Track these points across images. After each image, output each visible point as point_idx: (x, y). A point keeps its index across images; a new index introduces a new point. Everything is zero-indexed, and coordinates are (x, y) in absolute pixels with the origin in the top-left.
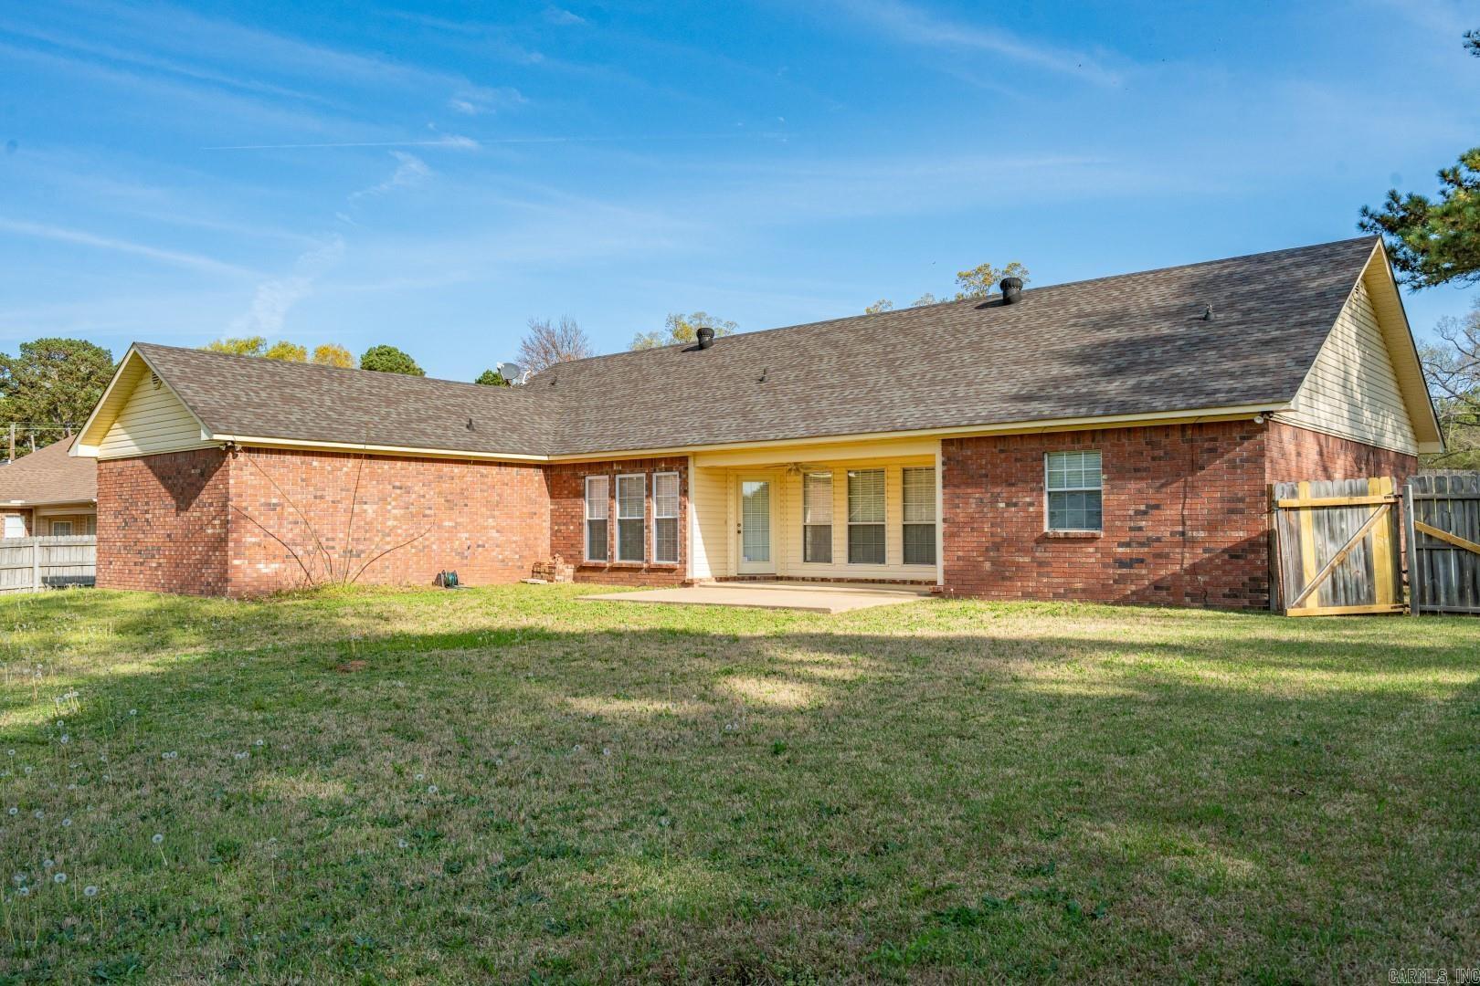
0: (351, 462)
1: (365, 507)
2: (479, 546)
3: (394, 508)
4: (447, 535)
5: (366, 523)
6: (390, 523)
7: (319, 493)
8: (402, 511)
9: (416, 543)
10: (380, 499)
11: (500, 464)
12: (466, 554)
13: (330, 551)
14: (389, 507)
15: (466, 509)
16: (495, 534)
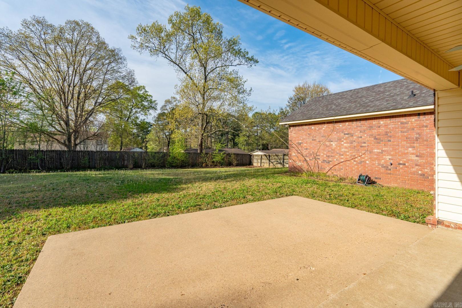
0: (326, 126)
1: (332, 143)
2: (400, 164)
3: (345, 143)
4: (375, 156)
5: (332, 150)
6: (343, 150)
7: (314, 138)
8: (349, 145)
9: (356, 159)
10: (338, 140)
11: (419, 114)
12: (389, 167)
13: (318, 160)
14: (343, 143)
15: (389, 143)
16: (414, 158)
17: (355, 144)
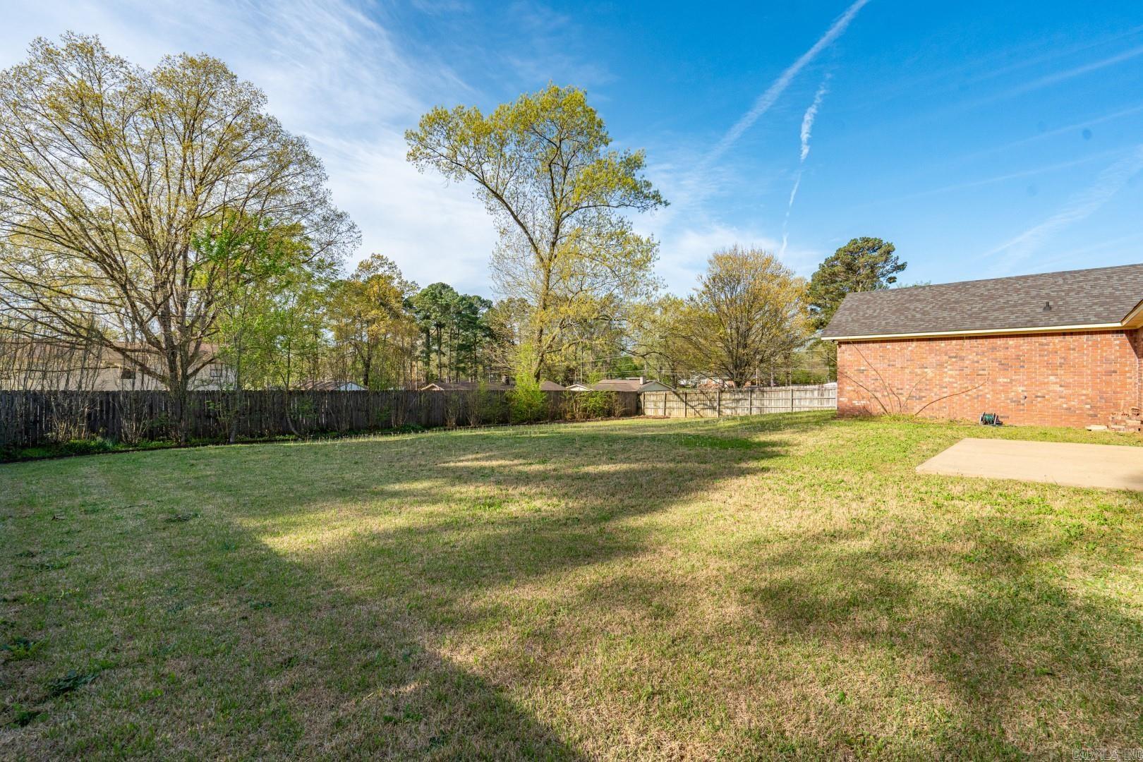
0: (914, 344)
1: (926, 370)
2: (1037, 397)
3: (951, 370)
4: (1001, 388)
5: (927, 380)
6: (947, 380)
7: (891, 363)
8: (957, 372)
9: (970, 393)
10: (937, 365)
11: (1064, 334)
12: (1022, 402)
13: (900, 396)
14: (946, 370)
15: (1022, 370)
16: (1058, 388)
17: (967, 371)
